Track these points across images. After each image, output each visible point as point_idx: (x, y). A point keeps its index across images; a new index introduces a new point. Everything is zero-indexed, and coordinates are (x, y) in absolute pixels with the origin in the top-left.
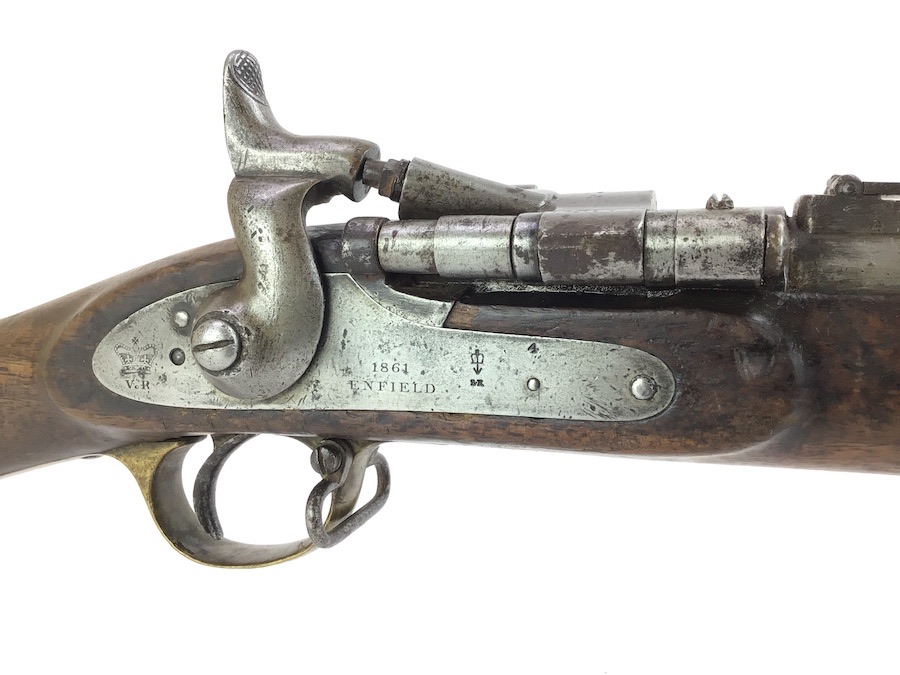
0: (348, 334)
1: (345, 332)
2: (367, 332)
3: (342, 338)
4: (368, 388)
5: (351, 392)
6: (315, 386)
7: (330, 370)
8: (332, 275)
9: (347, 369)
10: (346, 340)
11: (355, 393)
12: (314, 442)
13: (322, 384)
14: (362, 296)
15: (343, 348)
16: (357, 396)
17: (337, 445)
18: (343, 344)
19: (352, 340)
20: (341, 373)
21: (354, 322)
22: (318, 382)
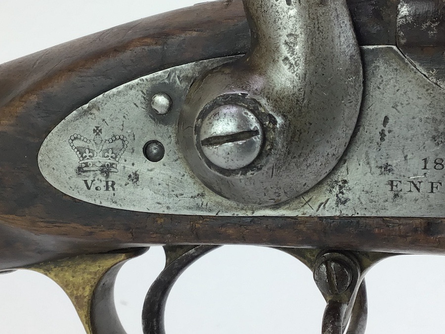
0: (391, 121)
1: (386, 120)
2: (417, 120)
3: (381, 127)
4: (413, 189)
5: (391, 195)
6: (341, 187)
7: (363, 168)
8: (371, 47)
9: (387, 165)
10: (386, 129)
11: (396, 196)
12: (308, 255)
13: (350, 184)
14: (412, 75)
15: (382, 139)
16: (398, 200)
17: (346, 259)
18: (382, 134)
19: (396, 129)
20: (378, 171)
21: (399, 108)
22: (345, 182)
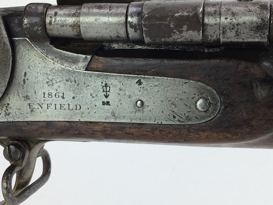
0: (27, 75)
1: (25, 73)
2: (39, 74)
3: (23, 78)
4: (40, 107)
5: (29, 110)
6: (7, 107)
7: (16, 97)
8: (16, 39)
9: (27, 96)
10: (26, 79)
11: (32, 111)
12: (5, 143)
13: (11, 105)
14: (36, 52)
15: (24, 83)
16: (33, 113)
17: (20, 144)
18: (24, 81)
19: (30, 78)
20: (23, 99)
21: (31, 68)
22: (8, 104)
